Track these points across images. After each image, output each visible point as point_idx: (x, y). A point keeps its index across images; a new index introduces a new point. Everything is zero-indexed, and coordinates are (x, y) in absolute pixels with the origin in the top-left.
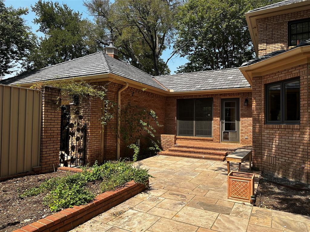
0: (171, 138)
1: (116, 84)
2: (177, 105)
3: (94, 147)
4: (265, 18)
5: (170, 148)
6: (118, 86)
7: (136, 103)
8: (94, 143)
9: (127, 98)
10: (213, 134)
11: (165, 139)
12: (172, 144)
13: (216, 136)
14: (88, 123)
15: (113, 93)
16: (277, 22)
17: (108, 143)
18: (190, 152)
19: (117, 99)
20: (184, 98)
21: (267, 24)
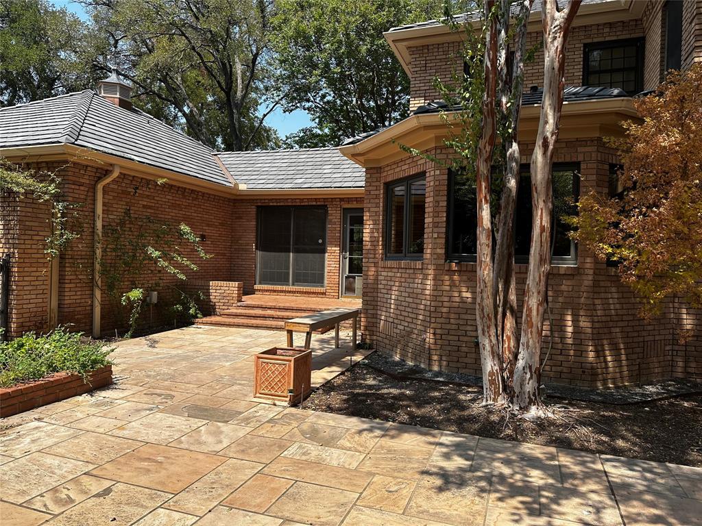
0: (231, 289)
1: (89, 169)
2: (257, 219)
3: (29, 306)
4: (423, 46)
5: (228, 311)
6: (96, 173)
7: (149, 210)
8: (29, 297)
9: (123, 199)
10: (326, 282)
11: (218, 291)
12: (232, 301)
13: (332, 285)
14: (14, 253)
15: (82, 188)
16: (444, 57)
17: (66, 298)
18: (264, 317)
19: (94, 200)
20: (271, 204)
21: (428, 58)
